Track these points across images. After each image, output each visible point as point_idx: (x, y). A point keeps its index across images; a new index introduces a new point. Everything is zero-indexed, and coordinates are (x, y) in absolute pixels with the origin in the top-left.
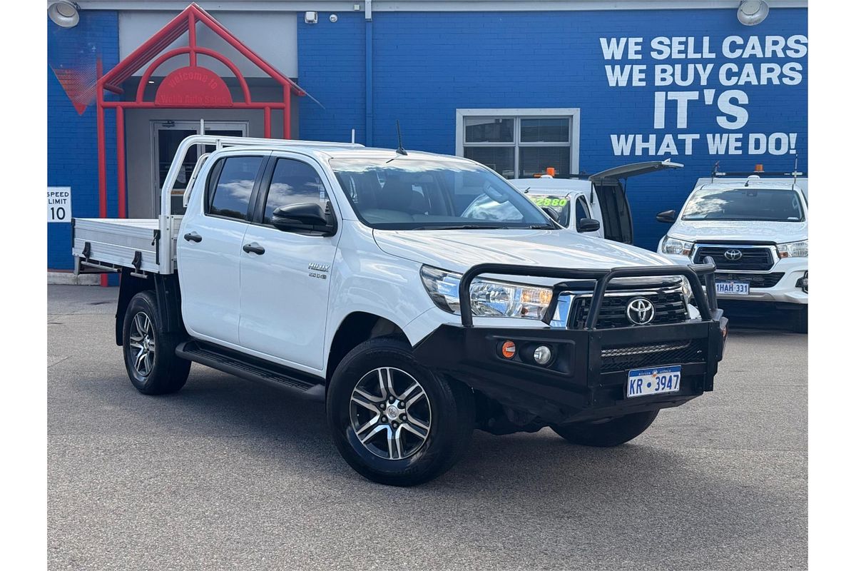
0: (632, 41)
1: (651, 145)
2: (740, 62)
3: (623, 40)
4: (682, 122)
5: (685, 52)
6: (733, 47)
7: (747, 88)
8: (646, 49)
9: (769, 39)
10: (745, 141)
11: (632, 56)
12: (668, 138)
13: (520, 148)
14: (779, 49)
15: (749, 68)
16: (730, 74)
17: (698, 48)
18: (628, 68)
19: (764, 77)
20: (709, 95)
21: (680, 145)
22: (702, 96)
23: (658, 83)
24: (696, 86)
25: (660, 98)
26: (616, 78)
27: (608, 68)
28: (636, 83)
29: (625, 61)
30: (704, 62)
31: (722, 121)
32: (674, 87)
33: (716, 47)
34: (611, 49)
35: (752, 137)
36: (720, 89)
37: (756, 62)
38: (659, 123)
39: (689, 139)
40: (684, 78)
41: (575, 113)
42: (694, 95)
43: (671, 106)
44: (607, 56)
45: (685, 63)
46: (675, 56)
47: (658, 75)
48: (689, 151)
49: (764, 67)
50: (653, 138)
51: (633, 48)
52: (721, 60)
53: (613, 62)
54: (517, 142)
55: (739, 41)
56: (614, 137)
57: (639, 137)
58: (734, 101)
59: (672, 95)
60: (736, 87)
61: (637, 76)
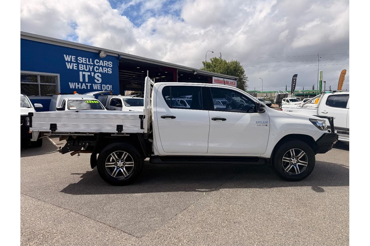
0: (73, 57)
1: (80, 86)
2: (99, 66)
3: (70, 56)
4: (87, 80)
5: (86, 62)
6: (97, 62)
7: (101, 73)
8: (77, 60)
9: (105, 62)
10: (101, 86)
11: (73, 61)
12: (84, 84)
13: (40, 85)
14: (107, 64)
15: (101, 68)
16: (97, 69)
17: (89, 61)
18: (72, 64)
19: (104, 71)
20: (93, 74)
21: (87, 86)
22: (91, 74)
23: (80, 69)
24: (89, 71)
25: (81, 73)
26: (69, 66)
27: (67, 63)
28: (75, 68)
29: (71, 62)
30: (91, 65)
31: (96, 81)
32: (84, 71)
33: (93, 62)
34: (67, 58)
35: (103, 85)
36: (95, 73)
37: (103, 67)
38: (81, 80)
39: (89, 85)
40: (86, 69)
41: (58, 75)
42: (89, 73)
43: (84, 76)
44: (66, 60)
45: (86, 65)
46: (84, 62)
47: (80, 67)
48: (89, 88)
49: (104, 68)
50: (80, 84)
51: (73, 59)
52: (94, 65)
53: (68, 62)
54: (39, 83)
55: (98, 61)
56: (70, 83)
57: (77, 84)
58: (98, 76)
59: (84, 73)
60: (98, 72)
61: (75, 67)
